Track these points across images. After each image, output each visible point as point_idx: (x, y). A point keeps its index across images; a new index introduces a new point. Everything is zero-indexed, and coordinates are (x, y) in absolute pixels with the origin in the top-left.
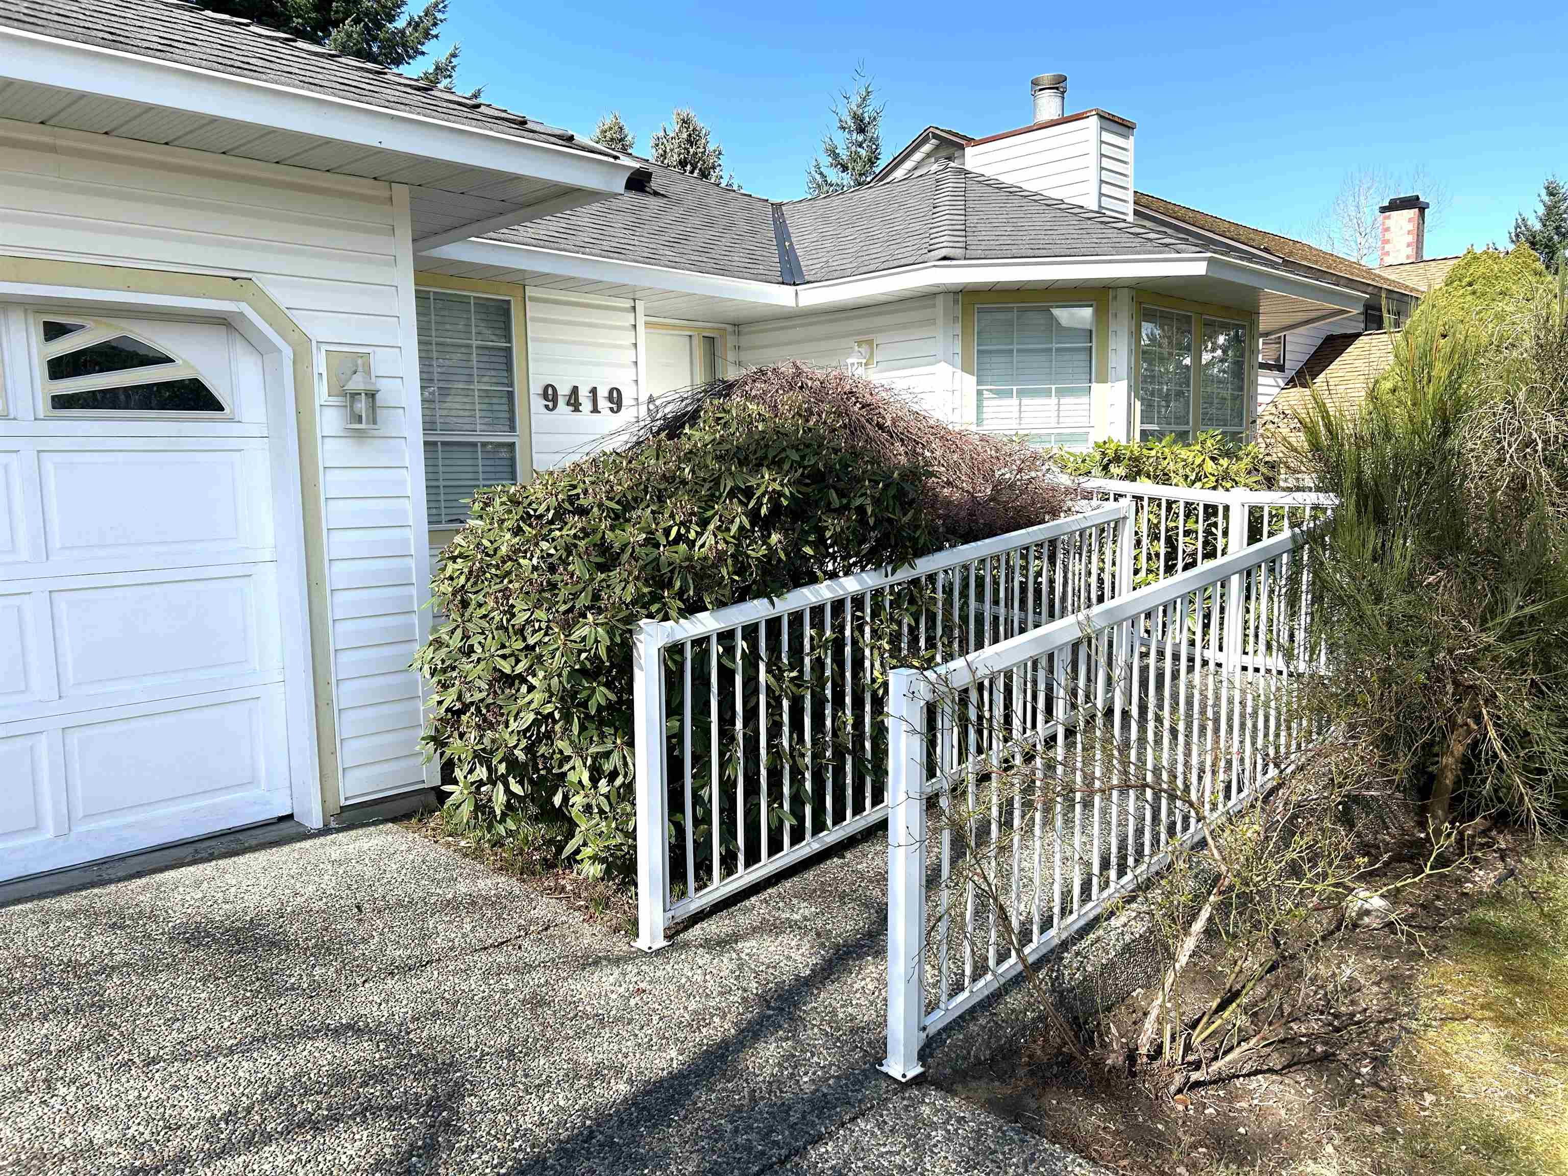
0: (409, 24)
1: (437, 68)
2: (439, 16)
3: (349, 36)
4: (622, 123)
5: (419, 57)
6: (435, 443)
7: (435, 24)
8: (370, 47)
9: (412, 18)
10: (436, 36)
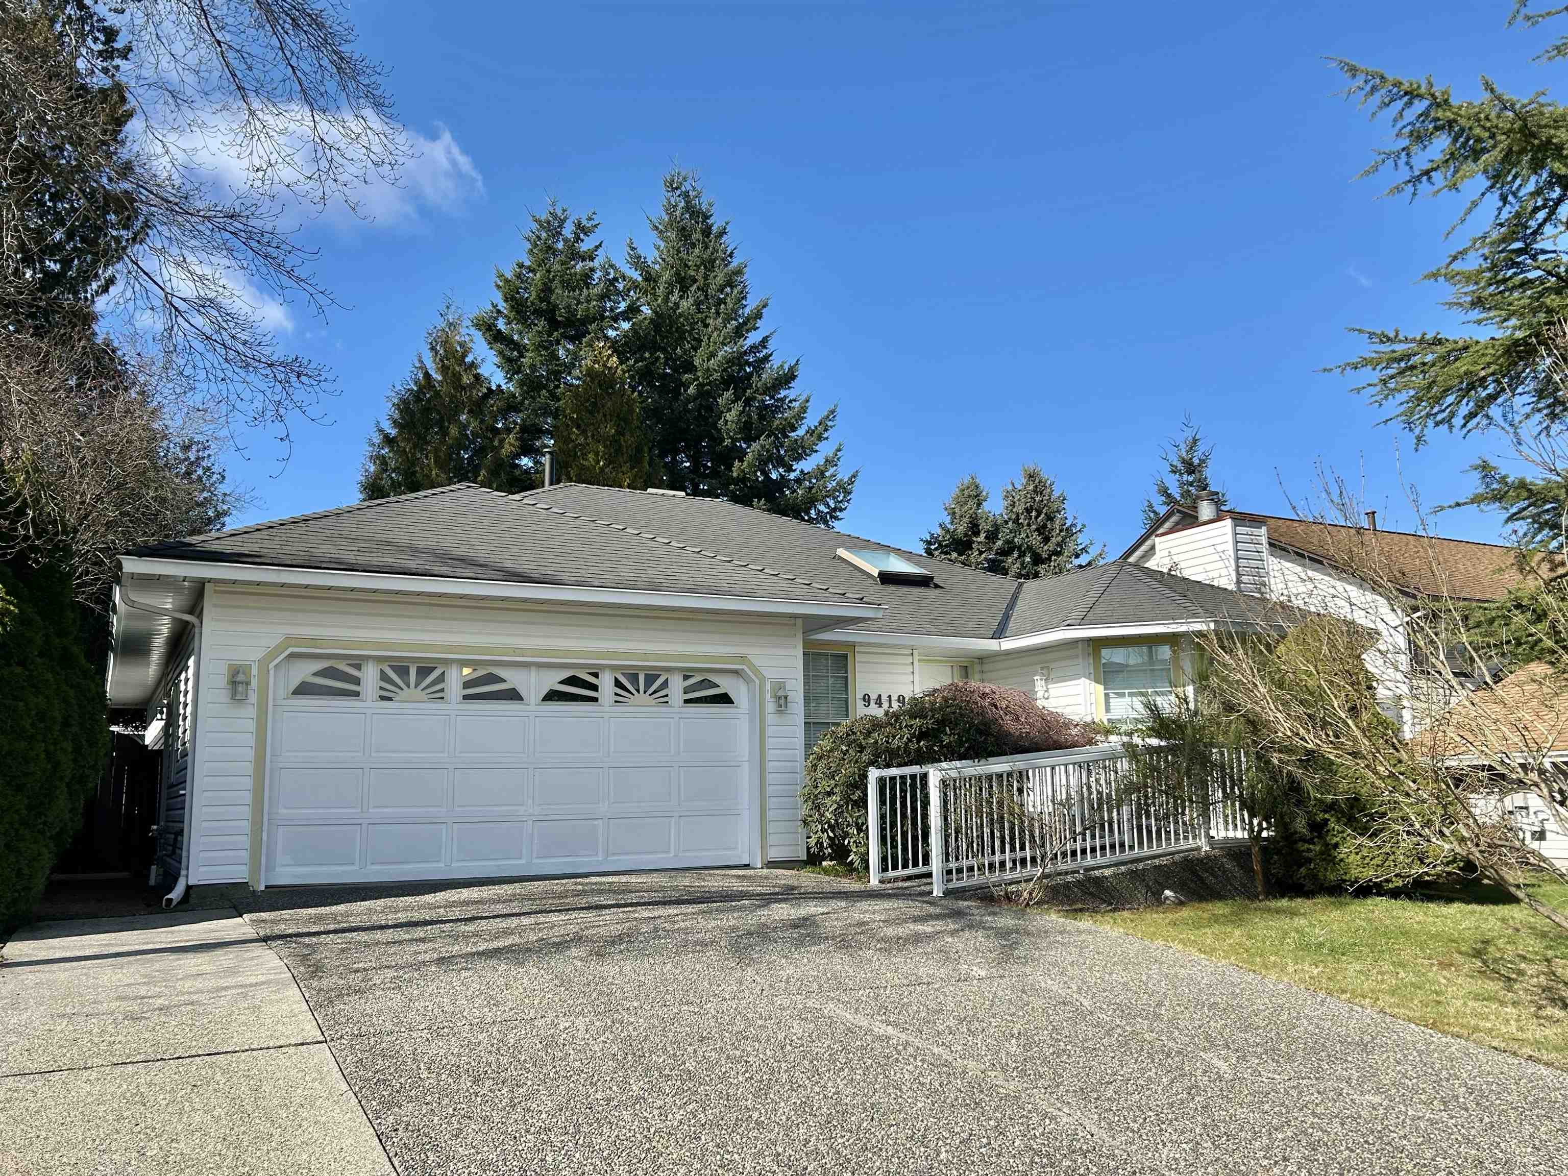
0: (808, 432)
1: (827, 461)
2: (830, 423)
3: (763, 447)
4: (978, 481)
5: (814, 454)
6: (810, 723)
7: (826, 430)
8: (778, 451)
9: (809, 428)
10: (827, 438)
